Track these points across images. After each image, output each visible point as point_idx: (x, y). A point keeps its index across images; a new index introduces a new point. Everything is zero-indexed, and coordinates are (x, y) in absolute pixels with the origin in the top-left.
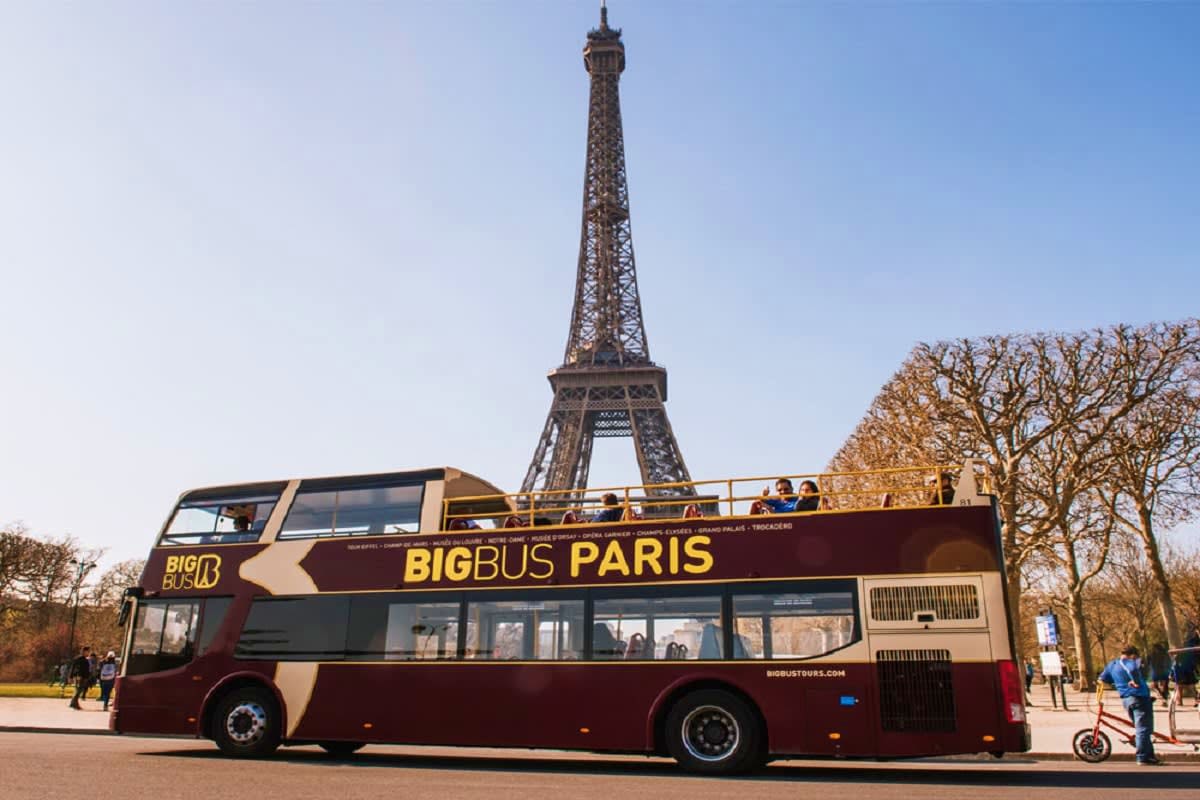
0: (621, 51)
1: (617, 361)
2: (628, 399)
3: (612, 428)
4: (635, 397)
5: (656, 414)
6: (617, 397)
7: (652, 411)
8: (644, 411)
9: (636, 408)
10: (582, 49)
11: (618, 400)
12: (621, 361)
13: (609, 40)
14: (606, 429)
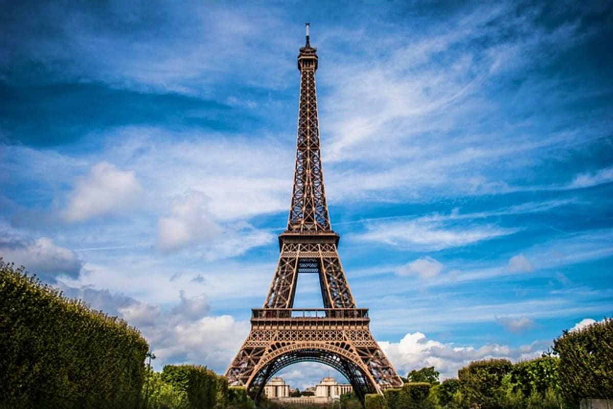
0: (316, 59)
1: (314, 229)
2: (320, 251)
3: (309, 267)
4: (324, 250)
5: (334, 261)
6: (314, 250)
7: (333, 259)
8: (328, 259)
9: (324, 256)
10: (297, 57)
11: (315, 252)
12: (316, 229)
13: (310, 53)
14: (305, 268)
